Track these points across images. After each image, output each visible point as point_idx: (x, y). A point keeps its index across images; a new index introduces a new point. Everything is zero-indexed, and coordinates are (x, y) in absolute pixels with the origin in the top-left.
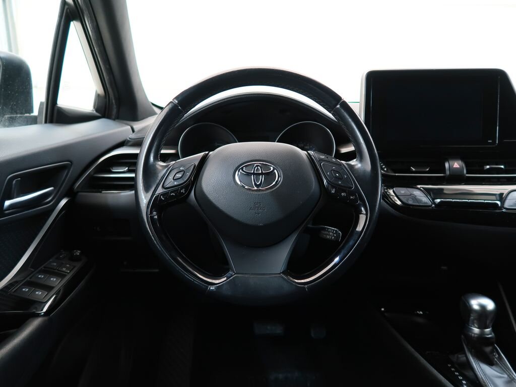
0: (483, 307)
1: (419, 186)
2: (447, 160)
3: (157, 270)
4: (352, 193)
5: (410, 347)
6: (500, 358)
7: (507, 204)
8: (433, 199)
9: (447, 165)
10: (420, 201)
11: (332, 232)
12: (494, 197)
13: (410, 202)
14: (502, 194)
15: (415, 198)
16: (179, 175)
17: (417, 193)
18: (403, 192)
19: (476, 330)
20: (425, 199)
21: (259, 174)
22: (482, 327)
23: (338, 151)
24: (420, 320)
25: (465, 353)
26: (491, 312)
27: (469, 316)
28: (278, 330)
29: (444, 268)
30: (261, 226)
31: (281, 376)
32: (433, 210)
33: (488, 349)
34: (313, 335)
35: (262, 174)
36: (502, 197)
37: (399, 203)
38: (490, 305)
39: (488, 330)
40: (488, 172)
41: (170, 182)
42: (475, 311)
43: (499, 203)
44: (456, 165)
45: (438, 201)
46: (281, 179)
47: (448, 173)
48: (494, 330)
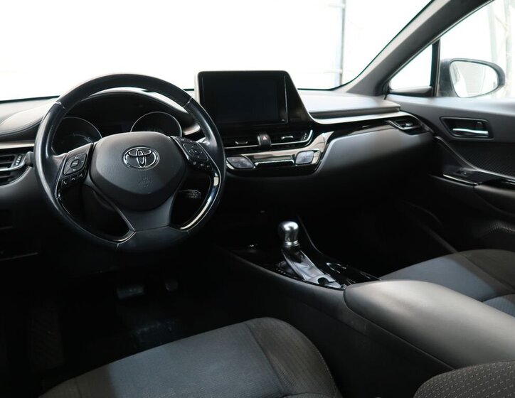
0: (292, 228)
1: (243, 155)
2: (258, 135)
3: (36, 253)
4: (207, 164)
5: (252, 264)
6: (304, 257)
7: (298, 161)
8: (254, 163)
9: (259, 138)
10: (246, 165)
11: (194, 193)
12: (289, 158)
13: (240, 167)
14: (294, 155)
15: (242, 164)
16: (75, 163)
17: (243, 160)
18: (233, 160)
19: (289, 244)
20: (249, 164)
21: (142, 156)
22: (292, 241)
23: (183, 134)
24: (252, 251)
25: (285, 260)
26: (296, 230)
27: (284, 236)
28: (140, 291)
29: (262, 212)
30: (150, 194)
31: (145, 329)
32: (255, 170)
33: (298, 253)
34: (168, 289)
35: (144, 156)
36: (294, 157)
37: (232, 168)
38: (295, 226)
39: (295, 242)
40: (285, 140)
41: (68, 169)
42: (288, 232)
43: (293, 161)
44: (265, 138)
45: (257, 164)
46: (158, 159)
47: (260, 144)
48: (299, 242)
